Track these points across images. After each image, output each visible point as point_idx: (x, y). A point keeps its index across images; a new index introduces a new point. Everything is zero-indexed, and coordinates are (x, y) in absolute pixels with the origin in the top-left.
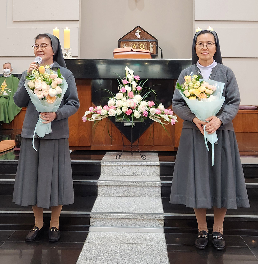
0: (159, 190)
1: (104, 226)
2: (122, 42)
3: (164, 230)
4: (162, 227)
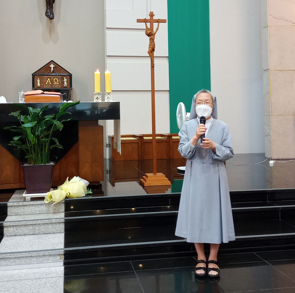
0: (63, 226)
1: (8, 265)
2: (35, 76)
3: (64, 263)
4: (62, 260)
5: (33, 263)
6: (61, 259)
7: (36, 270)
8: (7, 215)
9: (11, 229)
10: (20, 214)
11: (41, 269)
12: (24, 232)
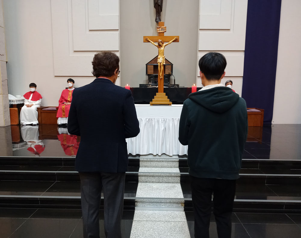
1: (144, 207)
2: (148, 66)
3: (184, 209)
4: (183, 207)
5: (162, 207)
6: (182, 205)
7: (164, 212)
8: (139, 166)
9: (143, 178)
10: (148, 166)
11: (168, 212)
12: (152, 180)
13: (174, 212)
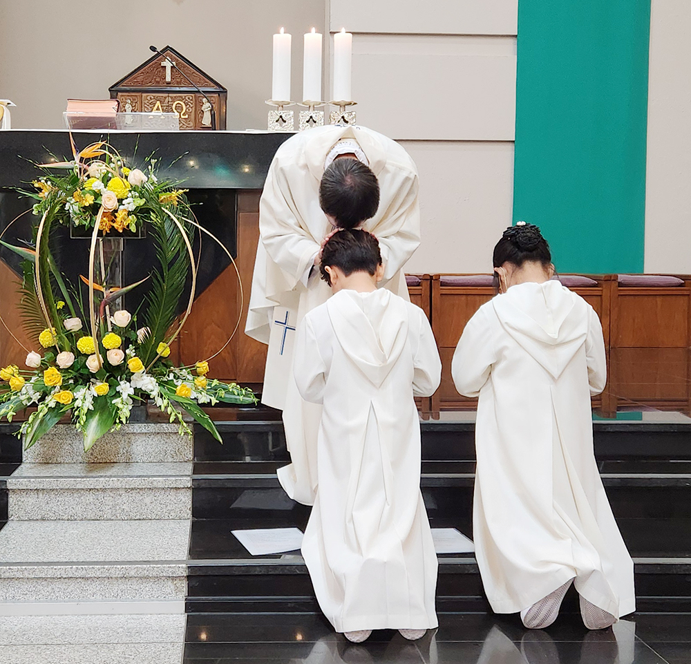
1: (14, 600)
2: (120, 94)
4: (182, 596)
5: (92, 598)
6: (177, 590)
8: (21, 461)
11: (115, 616)
12: (70, 511)
13: (142, 616)
